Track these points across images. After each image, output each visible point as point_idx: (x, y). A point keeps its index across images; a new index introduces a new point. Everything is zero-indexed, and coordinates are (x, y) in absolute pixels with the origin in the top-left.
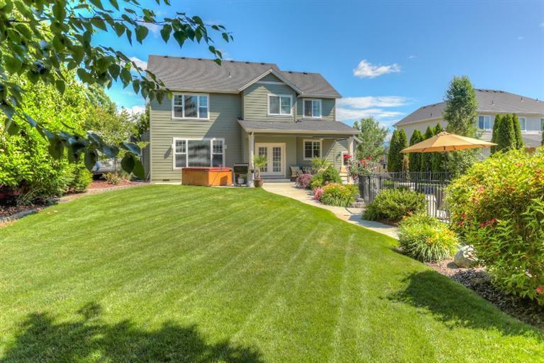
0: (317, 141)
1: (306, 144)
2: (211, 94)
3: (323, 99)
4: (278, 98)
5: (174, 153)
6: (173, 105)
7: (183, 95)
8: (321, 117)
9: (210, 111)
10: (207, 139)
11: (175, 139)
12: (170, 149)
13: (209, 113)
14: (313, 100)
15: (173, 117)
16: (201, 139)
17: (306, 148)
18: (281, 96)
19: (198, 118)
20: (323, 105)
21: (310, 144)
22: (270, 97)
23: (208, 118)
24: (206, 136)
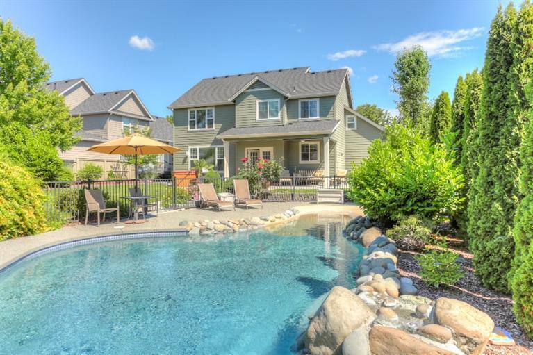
0: (313, 143)
1: (303, 146)
2: (217, 106)
3: (321, 98)
4: (266, 103)
5: (190, 159)
6: (189, 120)
7: (196, 110)
8: (318, 118)
9: (216, 123)
10: (213, 146)
11: (190, 147)
12: (187, 157)
13: (214, 125)
14: (309, 100)
15: (189, 129)
16: (208, 146)
17: (303, 151)
18: (269, 101)
19: (206, 128)
20: (320, 104)
21: (307, 146)
22: (259, 103)
23: (214, 128)
24: (212, 144)
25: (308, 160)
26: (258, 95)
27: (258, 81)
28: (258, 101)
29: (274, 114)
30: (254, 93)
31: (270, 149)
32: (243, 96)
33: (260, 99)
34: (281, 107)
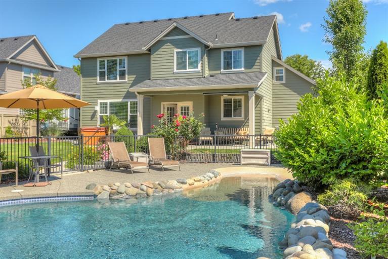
0: (237, 97)
1: (225, 101)
2: (130, 56)
3: (246, 47)
4: (185, 53)
5: (99, 114)
6: (98, 70)
7: (106, 60)
8: (243, 69)
9: (128, 75)
10: (126, 100)
11: (99, 101)
12: (96, 112)
13: (127, 76)
14: (233, 50)
15: (98, 81)
16: (120, 100)
17: (225, 106)
18: (188, 50)
19: (118, 80)
20: (245, 54)
21: (230, 101)
22: (177, 52)
23: (126, 80)
24: (125, 98)
25: (231, 116)
26: (176, 44)
27: (176, 28)
28: (176, 50)
29: (194, 64)
30: (171, 42)
31: (189, 104)
32: (159, 44)
33: (178, 48)
34: (202, 58)
